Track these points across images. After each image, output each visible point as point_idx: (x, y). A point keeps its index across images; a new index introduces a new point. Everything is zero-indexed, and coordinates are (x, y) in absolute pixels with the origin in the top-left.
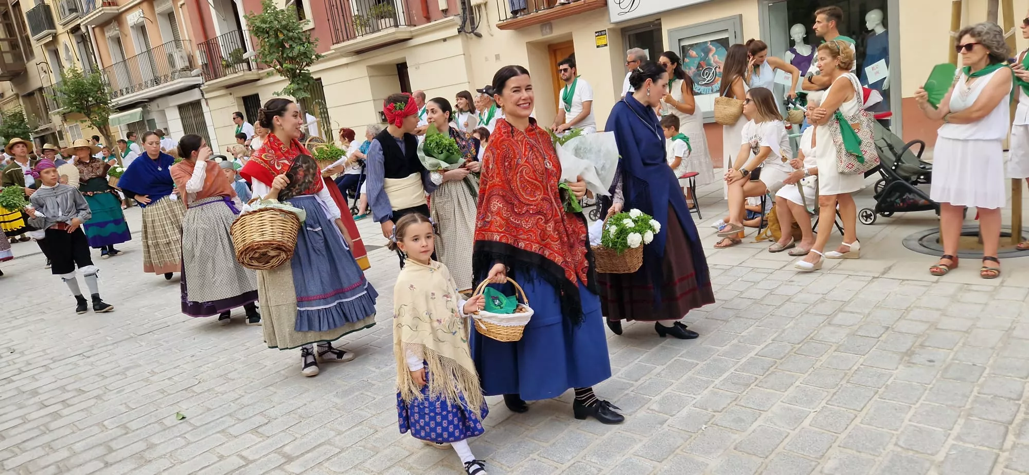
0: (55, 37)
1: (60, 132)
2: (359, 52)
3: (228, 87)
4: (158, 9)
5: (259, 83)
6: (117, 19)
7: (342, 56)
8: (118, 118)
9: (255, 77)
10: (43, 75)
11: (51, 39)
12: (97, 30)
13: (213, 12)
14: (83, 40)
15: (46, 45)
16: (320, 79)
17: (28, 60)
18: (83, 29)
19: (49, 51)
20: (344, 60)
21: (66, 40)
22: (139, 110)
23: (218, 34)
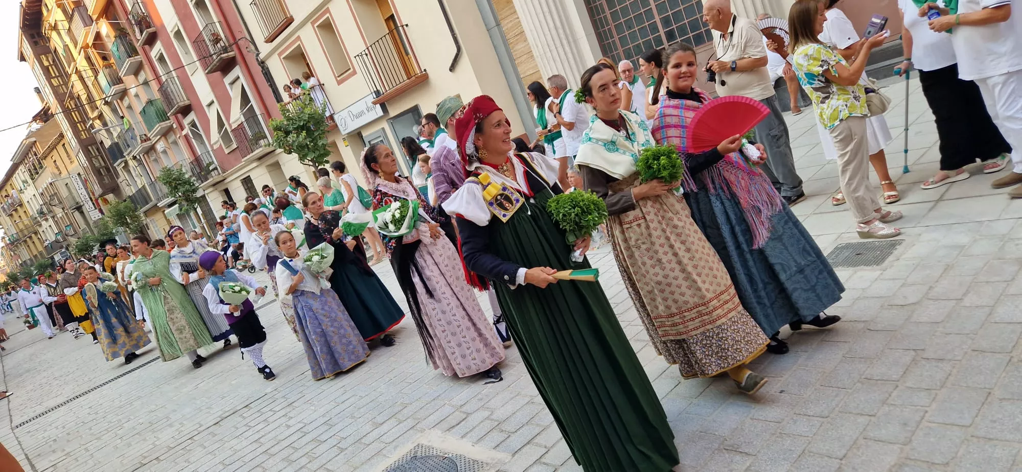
0: (126, 162)
1: (146, 224)
2: (260, 158)
3: (214, 185)
4: (170, 141)
5: (226, 181)
6: (152, 148)
7: (252, 162)
8: (169, 212)
9: (222, 179)
10: (127, 188)
11: (124, 165)
12: (145, 156)
13: (193, 140)
14: (140, 163)
15: (123, 167)
16: (249, 176)
17: (118, 178)
18: (138, 157)
19: (126, 171)
20: (255, 164)
21: (132, 163)
22: (177, 205)
23: (200, 154)
